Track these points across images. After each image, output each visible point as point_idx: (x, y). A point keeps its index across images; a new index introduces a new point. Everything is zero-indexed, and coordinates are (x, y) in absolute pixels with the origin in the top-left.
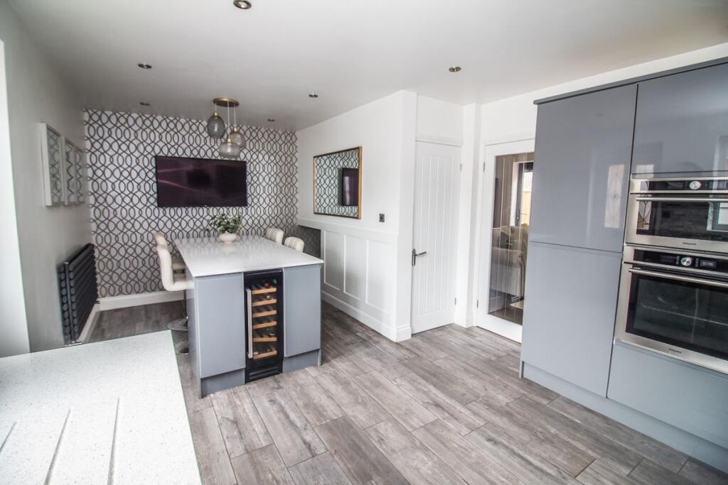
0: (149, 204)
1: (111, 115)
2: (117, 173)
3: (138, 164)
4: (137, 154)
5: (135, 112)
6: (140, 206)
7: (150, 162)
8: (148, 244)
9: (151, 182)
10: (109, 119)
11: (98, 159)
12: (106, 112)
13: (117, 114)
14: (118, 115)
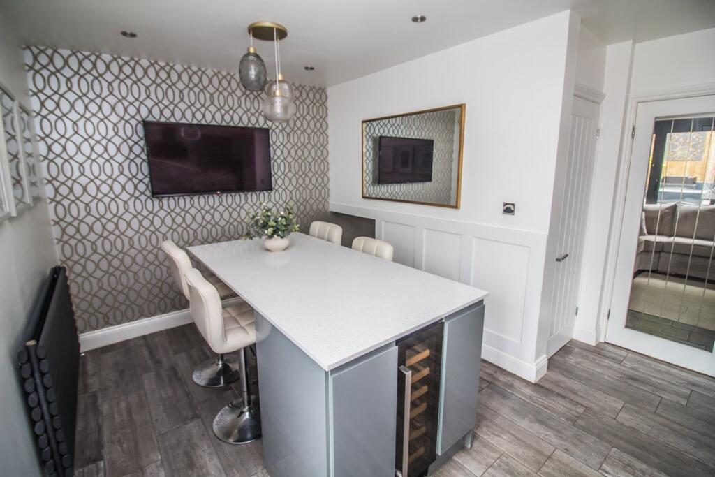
0: (137, 194)
1: (69, 56)
2: (86, 148)
3: (116, 134)
4: (114, 118)
5: (107, 53)
6: (125, 196)
7: (135, 130)
8: (140, 252)
9: (138, 161)
10: (66, 62)
11: (54, 127)
12: (60, 51)
13: (78, 54)
14: (81, 57)
